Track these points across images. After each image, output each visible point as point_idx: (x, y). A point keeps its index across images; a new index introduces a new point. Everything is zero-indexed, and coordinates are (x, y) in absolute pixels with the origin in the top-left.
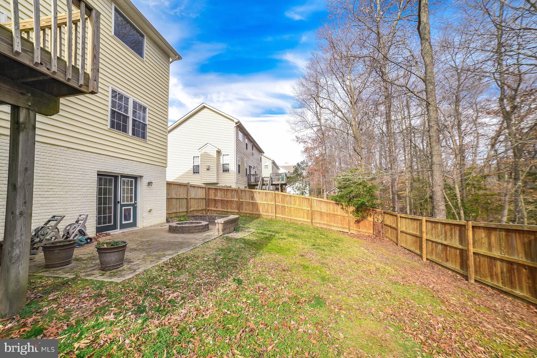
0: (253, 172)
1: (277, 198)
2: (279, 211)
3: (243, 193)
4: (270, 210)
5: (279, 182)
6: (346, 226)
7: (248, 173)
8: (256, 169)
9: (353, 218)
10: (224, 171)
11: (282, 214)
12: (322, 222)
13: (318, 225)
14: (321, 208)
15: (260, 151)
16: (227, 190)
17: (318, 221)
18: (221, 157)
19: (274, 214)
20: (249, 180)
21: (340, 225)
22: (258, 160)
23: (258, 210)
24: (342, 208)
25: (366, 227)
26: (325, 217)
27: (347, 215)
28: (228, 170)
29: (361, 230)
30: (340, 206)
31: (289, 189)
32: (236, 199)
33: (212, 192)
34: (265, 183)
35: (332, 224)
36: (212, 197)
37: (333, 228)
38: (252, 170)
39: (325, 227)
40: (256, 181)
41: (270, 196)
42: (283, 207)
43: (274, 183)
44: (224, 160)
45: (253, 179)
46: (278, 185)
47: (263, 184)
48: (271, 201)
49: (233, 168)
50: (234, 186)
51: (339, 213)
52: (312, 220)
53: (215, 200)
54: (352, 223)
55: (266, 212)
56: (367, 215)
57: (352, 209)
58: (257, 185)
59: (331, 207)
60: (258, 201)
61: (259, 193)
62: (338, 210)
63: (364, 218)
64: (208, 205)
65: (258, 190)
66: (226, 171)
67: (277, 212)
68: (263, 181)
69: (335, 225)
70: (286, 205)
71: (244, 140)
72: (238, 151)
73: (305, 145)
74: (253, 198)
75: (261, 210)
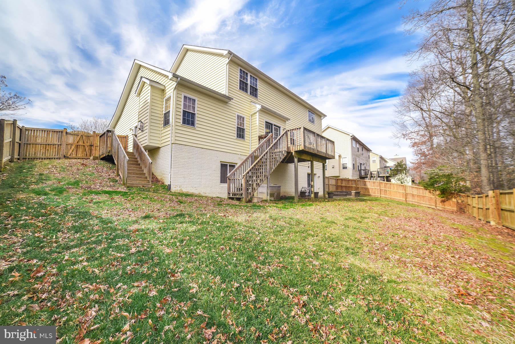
0: (363, 168)
1: (381, 185)
2: (383, 193)
3: (359, 182)
4: (376, 192)
5: (385, 175)
6: (433, 204)
7: (360, 169)
8: (365, 165)
9: (439, 199)
10: (343, 168)
11: (385, 195)
12: (414, 201)
13: (411, 203)
14: (413, 192)
15: (368, 150)
16: (348, 180)
17: (411, 200)
18: (342, 159)
19: (379, 195)
20: (360, 173)
21: (428, 203)
22: (366, 158)
23: (369, 192)
24: (430, 192)
25: (451, 205)
26: (416, 198)
27: (433, 197)
28: (346, 168)
29: (446, 207)
30: (428, 191)
31: (393, 181)
32: (354, 186)
33: (339, 182)
34: (373, 176)
35: (421, 202)
36: (339, 184)
37: (422, 205)
38: (362, 166)
39: (417, 204)
40: (366, 174)
41: (376, 184)
42: (385, 190)
43: (380, 175)
44: (343, 161)
45: (363, 173)
46: (384, 177)
47: (372, 177)
48: (377, 187)
49: (350, 166)
50: (350, 178)
51: (427, 195)
52: (406, 198)
53: (342, 186)
54: (438, 202)
55: (374, 193)
56: (452, 197)
57: (438, 192)
58: (367, 177)
59: (421, 191)
60: (369, 187)
61: (369, 182)
62: (427, 193)
63: (448, 199)
64: (337, 188)
65: (368, 180)
66: (345, 168)
67: (381, 193)
68: (371, 175)
69: (424, 203)
70: (387, 189)
71: (356, 146)
72: (353, 154)
73: (411, 141)
74: (365, 185)
75: (370, 192)
